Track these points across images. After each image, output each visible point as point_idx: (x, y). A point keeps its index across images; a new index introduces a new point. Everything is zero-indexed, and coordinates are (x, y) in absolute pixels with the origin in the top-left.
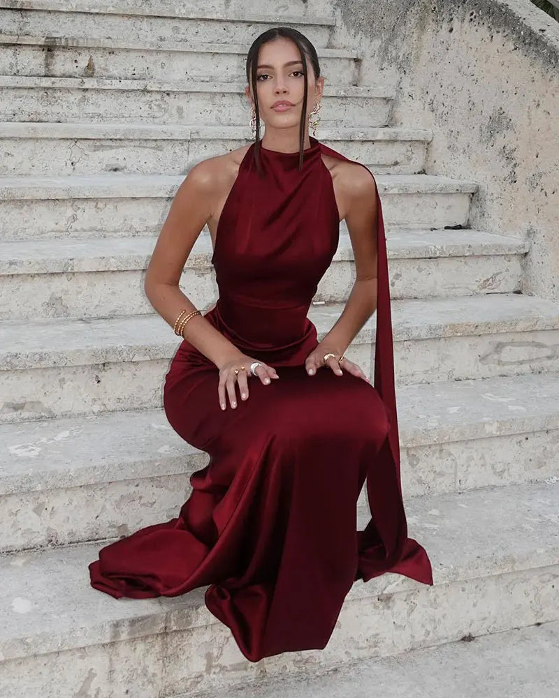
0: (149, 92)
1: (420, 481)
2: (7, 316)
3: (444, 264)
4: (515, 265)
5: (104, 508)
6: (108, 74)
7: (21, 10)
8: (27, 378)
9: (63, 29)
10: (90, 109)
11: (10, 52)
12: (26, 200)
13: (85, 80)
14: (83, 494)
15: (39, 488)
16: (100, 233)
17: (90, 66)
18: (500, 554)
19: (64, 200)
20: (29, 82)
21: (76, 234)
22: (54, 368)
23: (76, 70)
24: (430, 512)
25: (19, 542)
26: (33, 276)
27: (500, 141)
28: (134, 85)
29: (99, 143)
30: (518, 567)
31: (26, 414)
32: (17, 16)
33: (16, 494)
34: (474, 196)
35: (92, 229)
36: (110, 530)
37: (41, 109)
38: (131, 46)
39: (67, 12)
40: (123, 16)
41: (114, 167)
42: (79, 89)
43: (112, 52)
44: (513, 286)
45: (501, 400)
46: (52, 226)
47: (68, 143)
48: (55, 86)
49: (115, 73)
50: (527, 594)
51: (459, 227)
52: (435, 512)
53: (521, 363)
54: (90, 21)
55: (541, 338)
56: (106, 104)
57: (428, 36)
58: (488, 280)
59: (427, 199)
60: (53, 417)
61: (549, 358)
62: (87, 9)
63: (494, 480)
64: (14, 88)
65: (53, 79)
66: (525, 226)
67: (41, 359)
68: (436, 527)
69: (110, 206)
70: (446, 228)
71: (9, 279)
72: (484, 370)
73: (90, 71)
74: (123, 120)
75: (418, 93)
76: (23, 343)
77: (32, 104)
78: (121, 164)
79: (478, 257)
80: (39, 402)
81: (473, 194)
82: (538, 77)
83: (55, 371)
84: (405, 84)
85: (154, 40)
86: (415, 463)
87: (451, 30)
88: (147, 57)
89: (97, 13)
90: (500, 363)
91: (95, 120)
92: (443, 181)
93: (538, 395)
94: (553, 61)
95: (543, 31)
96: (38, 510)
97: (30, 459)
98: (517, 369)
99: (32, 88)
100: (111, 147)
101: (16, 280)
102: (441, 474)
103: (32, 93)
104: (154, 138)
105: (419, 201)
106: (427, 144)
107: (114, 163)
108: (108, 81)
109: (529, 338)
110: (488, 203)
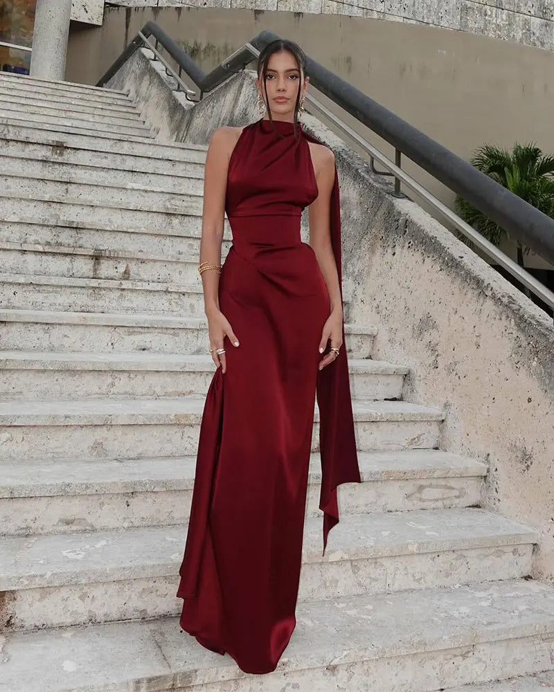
0: (169, 292)
1: (360, 585)
2: (62, 455)
3: (383, 426)
4: (434, 429)
5: (130, 597)
6: (140, 278)
7: (76, 228)
8: (76, 501)
9: (107, 243)
10: (126, 304)
11: (68, 259)
12: (77, 371)
13: (123, 282)
14: (114, 587)
15: (84, 582)
16: (131, 396)
17: (126, 272)
18: (416, 639)
19: (105, 371)
20: (81, 282)
21: (113, 396)
22: (96, 494)
23: (116, 274)
24: (366, 607)
25: (68, 620)
26: (82, 427)
27: (427, 337)
28: (159, 287)
29: (132, 329)
30: (428, 649)
31: (74, 528)
32: (73, 232)
33: (67, 586)
34: (407, 377)
35: (126, 393)
36: (134, 613)
37: (90, 303)
38: (157, 258)
39: (110, 231)
40: (152, 235)
41: (143, 348)
42: (118, 289)
43: (143, 262)
44: (432, 444)
45: (420, 527)
46: (97, 390)
47: (109, 329)
48: (100, 286)
49: (146, 278)
50: (434, 668)
51: (394, 399)
52: (370, 607)
53: (437, 500)
54: (126, 238)
55: (452, 483)
56: (138, 301)
57: (377, 258)
58: (415, 439)
59: (372, 378)
60: (94, 530)
61: (457, 497)
62: (125, 229)
63: (414, 585)
64: (70, 287)
65: (99, 281)
66: (444, 401)
67: (87, 488)
68: (370, 618)
69: (139, 377)
70: (385, 399)
71: (65, 428)
72: (409, 504)
73: (126, 275)
74: (150, 312)
75: (367, 299)
76: (74, 476)
77: (83, 299)
78: (148, 345)
79: (408, 422)
80: (84, 519)
81: (406, 375)
82: (457, 291)
83: (96, 497)
84: (359, 291)
85: (174, 253)
86: (356, 571)
87: (394, 254)
88: (169, 266)
89: (133, 233)
90: (421, 499)
91: (130, 312)
92: (384, 364)
93: (448, 524)
94: (468, 280)
95: (462, 257)
96: (82, 598)
97: (77, 561)
98: (433, 505)
99: (84, 287)
100: (141, 333)
101: (69, 429)
102: (376, 580)
103: (83, 291)
104: (173, 327)
105: (367, 379)
106: (373, 337)
107: (143, 344)
108: (140, 284)
109: (443, 482)
110: (417, 382)
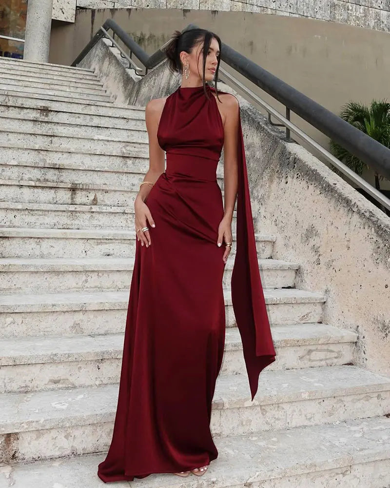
0: (126, 213)
1: (267, 423)
2: (50, 333)
3: (282, 307)
4: (319, 308)
5: (101, 436)
6: (104, 203)
7: (58, 168)
8: (61, 366)
9: (81, 179)
10: (95, 222)
11: (53, 191)
12: (61, 272)
13: (93, 206)
14: (89, 428)
15: (68, 425)
16: (100, 289)
17: (95, 199)
18: (309, 462)
19: (81, 271)
20: (63, 208)
21: (88, 289)
22: (76, 361)
23: (88, 201)
24: (272, 439)
25: (57, 453)
26: (64, 312)
27: (312, 242)
28: (119, 210)
29: (100, 241)
30: (318, 469)
31: (60, 386)
32: (56, 172)
33: (55, 428)
34: (298, 271)
35: (96, 287)
36: (105, 447)
37: (69, 222)
38: (117, 189)
39: (83, 170)
40: (113, 172)
41: (108, 254)
42: (89, 212)
43: (107, 192)
44: (317, 319)
45: (310, 380)
46: (74, 285)
47: (83, 240)
48: (76, 210)
49: (108, 203)
50: (322, 483)
51: (289, 288)
52: (274, 439)
53: (321, 360)
54: (95, 175)
55: (332, 347)
56: (103, 220)
57: (274, 186)
58: (304, 316)
59: (273, 273)
60: (75, 387)
61: (336, 358)
62: (93, 169)
63: (307, 423)
64: (55, 211)
65: (76, 206)
66: (325, 288)
67: (69, 356)
68: (275, 447)
69: (106, 275)
70: (283, 288)
71: (51, 314)
72: (301, 364)
73: (95, 202)
74: (112, 228)
75: (268, 216)
76: (59, 348)
77: (64, 220)
78: (112, 252)
79: (299, 304)
80: (68, 379)
81: (297, 270)
82: (332, 208)
83: (75, 363)
84: (262, 211)
85: (129, 185)
86: (264, 413)
87: (287, 183)
88: (126, 194)
89: (99, 171)
90: (310, 360)
91: (98, 228)
92: (281, 262)
93: (330, 378)
94: (340, 200)
95: (335, 184)
96: (66, 437)
97: (63, 410)
98: (318, 364)
99: (64, 211)
100: (106, 243)
101: (55, 314)
102: (278, 419)
103: (64, 214)
104: (129, 238)
105: (269, 274)
106: (273, 243)
107: (108, 252)
108: (105, 208)
109: (325, 347)
110: (305, 275)
